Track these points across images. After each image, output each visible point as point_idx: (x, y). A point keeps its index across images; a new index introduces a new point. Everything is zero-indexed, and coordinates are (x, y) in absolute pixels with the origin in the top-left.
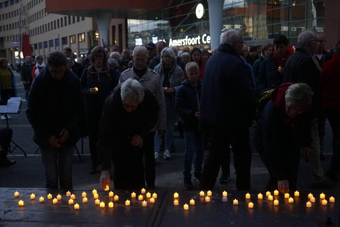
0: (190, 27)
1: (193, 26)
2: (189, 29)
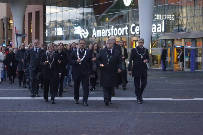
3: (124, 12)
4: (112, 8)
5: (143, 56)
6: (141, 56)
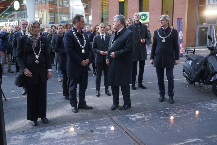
0: (11, 15)
1: (13, 14)
2: (10, 16)
3: (15, 13)
4: (7, 10)
5: (165, 39)
6: (163, 39)
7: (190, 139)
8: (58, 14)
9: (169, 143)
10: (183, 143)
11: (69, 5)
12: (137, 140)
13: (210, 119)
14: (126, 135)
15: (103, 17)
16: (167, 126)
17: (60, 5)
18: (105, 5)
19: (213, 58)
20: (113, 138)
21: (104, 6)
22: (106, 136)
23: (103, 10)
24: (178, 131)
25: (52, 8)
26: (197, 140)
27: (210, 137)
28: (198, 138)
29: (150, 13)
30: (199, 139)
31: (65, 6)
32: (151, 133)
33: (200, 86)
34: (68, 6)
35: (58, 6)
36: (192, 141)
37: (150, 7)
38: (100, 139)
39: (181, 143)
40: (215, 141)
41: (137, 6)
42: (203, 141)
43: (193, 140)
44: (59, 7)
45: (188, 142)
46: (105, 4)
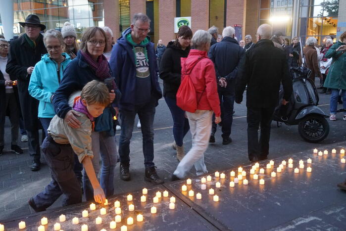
7: (301, 218)
8: (50, 18)
9: (271, 228)
10: (293, 227)
11: (67, 5)
12: (216, 224)
13: (319, 180)
14: (198, 216)
15: (122, 24)
16: (259, 197)
17: (52, 4)
18: (125, 6)
19: (299, 85)
20: (176, 223)
21: (123, 7)
22: (164, 221)
23: (122, 12)
24: (279, 204)
25: (39, 8)
26: (312, 218)
27: (331, 212)
28: (313, 216)
29: (192, 19)
30: (315, 218)
31: (60, 6)
32: (236, 211)
33: (278, 127)
34: (65, 5)
35: (49, 6)
36: (305, 222)
37: (192, 10)
38: (155, 226)
39: (290, 227)
40: (340, 219)
41: (173, 9)
42: (322, 221)
43: (307, 220)
44: (51, 7)
45: (299, 223)
46: (125, 4)
